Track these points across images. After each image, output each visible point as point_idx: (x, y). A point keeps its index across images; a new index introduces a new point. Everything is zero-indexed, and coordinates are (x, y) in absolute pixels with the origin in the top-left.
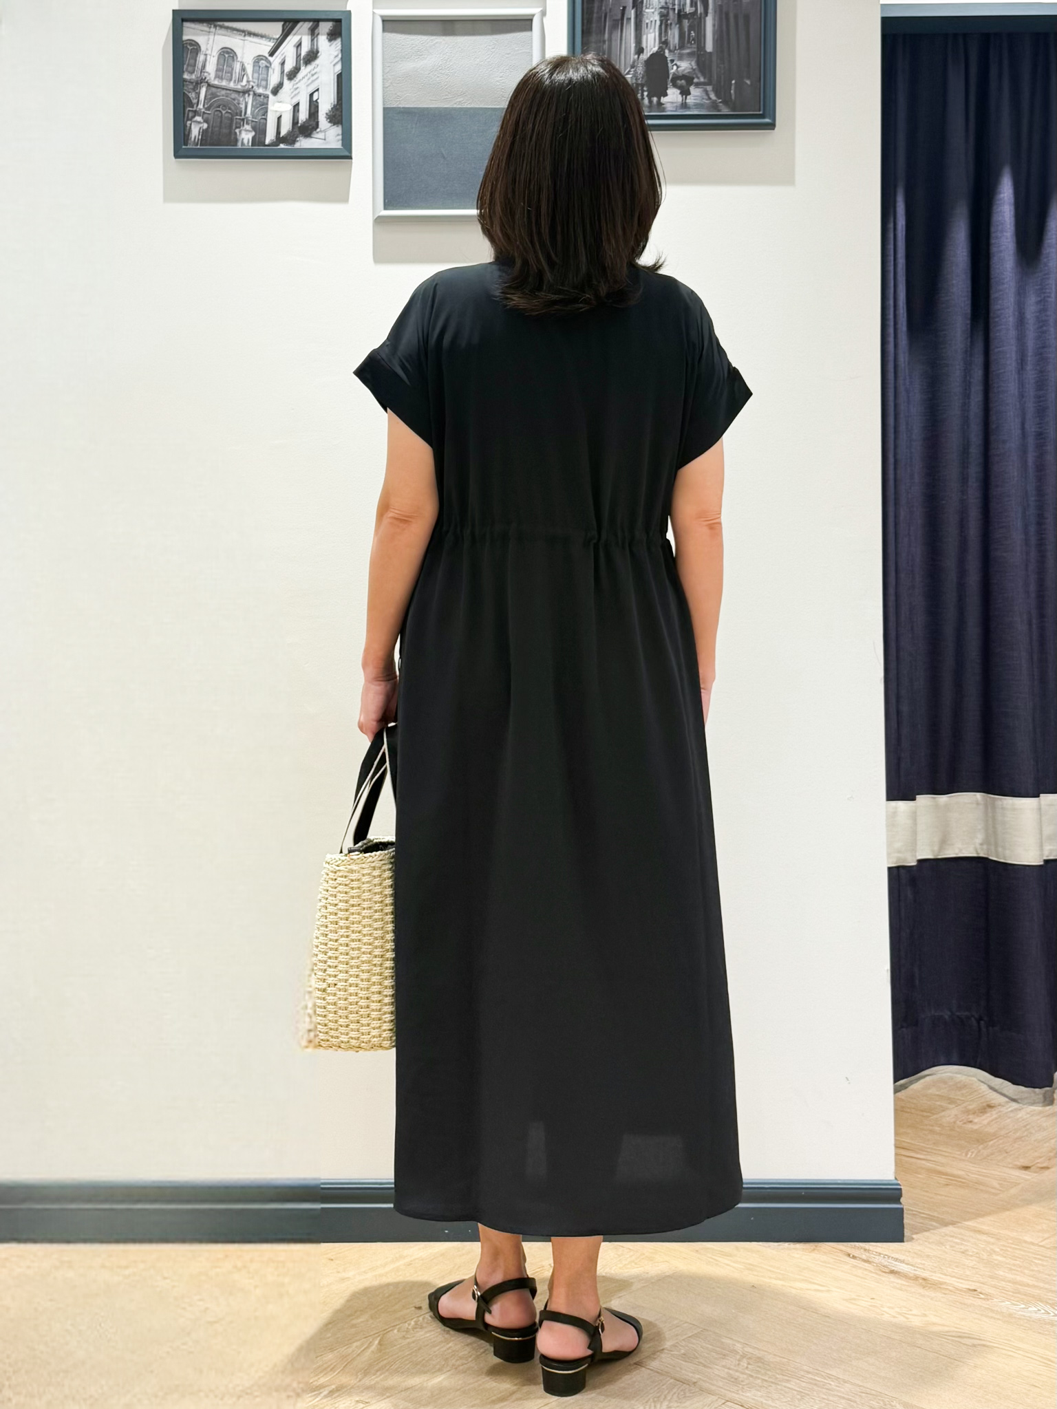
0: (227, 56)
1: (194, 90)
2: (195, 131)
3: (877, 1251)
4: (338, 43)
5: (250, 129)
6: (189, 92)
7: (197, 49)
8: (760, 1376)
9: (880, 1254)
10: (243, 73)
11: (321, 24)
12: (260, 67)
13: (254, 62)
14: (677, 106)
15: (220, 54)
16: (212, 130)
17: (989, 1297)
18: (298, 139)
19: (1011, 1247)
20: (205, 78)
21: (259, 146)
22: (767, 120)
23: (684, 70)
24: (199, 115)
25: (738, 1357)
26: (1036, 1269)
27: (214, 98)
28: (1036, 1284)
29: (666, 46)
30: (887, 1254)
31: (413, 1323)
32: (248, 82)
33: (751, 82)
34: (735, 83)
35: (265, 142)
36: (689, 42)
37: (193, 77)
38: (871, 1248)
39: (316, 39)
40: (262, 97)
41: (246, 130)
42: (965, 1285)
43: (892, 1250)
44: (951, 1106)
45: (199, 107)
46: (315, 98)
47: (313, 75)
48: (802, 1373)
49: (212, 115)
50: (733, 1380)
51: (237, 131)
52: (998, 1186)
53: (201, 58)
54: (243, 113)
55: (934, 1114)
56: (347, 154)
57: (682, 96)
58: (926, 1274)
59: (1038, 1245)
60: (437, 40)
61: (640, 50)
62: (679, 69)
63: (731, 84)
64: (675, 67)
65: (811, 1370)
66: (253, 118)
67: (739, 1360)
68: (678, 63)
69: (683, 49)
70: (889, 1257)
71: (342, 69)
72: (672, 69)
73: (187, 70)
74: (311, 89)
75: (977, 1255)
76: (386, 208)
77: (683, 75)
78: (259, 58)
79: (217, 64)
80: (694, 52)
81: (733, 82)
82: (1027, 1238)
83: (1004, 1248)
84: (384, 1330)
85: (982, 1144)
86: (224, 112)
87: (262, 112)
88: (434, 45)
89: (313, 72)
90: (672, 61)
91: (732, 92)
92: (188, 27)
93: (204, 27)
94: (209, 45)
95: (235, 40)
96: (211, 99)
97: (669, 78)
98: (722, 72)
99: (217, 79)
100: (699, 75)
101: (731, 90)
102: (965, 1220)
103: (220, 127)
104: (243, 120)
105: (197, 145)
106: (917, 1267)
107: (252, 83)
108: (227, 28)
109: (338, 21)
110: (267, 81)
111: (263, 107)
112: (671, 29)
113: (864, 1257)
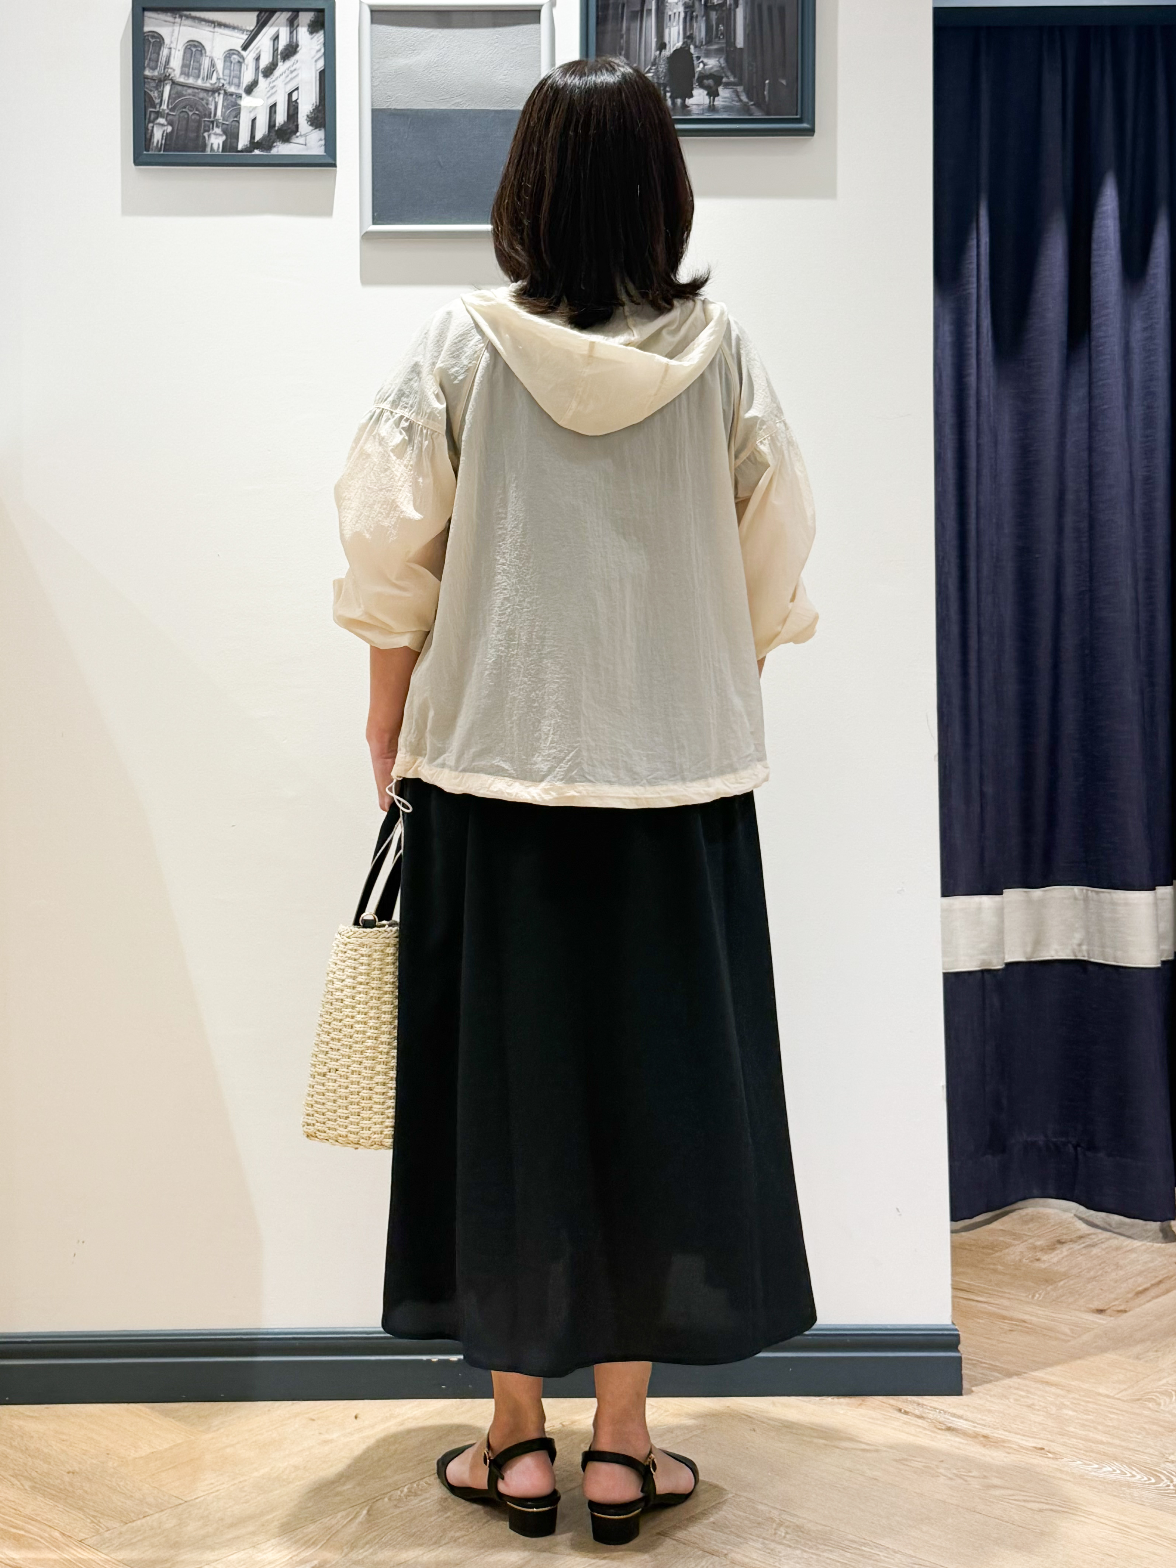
0: (194, 50)
1: (157, 87)
2: (158, 135)
3: (932, 1405)
4: (320, 37)
5: (221, 133)
6: (151, 91)
7: (160, 42)
8: (799, 1546)
9: (935, 1409)
10: (212, 70)
11: (301, 14)
12: (231, 62)
13: (225, 57)
14: (703, 109)
15: (186, 48)
16: (177, 133)
17: (1058, 1456)
18: (275, 144)
19: (1084, 1401)
20: (169, 75)
21: (229, 152)
22: (805, 125)
23: (712, 68)
24: (162, 117)
25: (774, 1526)
26: (1111, 1424)
27: (180, 97)
28: (1110, 1440)
29: (692, 41)
30: (942, 1408)
31: (406, 1490)
32: (218, 79)
33: (787, 82)
34: (769, 83)
35: (237, 148)
36: (717, 36)
37: (156, 73)
38: (925, 1402)
39: (295, 32)
40: (234, 96)
41: (216, 134)
42: (1031, 1443)
43: (949, 1405)
44: (1016, 1242)
45: (162, 107)
46: (294, 98)
47: (292, 72)
48: (846, 1542)
49: (177, 117)
50: (769, 1551)
51: (206, 134)
52: (1068, 1331)
53: (164, 52)
54: (212, 115)
55: (997, 1251)
56: (331, 161)
57: (710, 98)
58: (986, 1431)
59: (1113, 1398)
60: (432, 34)
61: (662, 46)
62: (706, 67)
63: (764, 84)
64: (701, 65)
65: (857, 1539)
66: (223, 120)
67: (775, 1529)
68: (705, 60)
69: (711, 45)
70: (945, 1412)
71: (325, 65)
72: (698, 67)
73: (148, 65)
74: (289, 88)
75: (1045, 1410)
76: (375, 222)
77: (711, 74)
78: (230, 53)
79: (183, 59)
80: (723, 48)
81: (767, 82)
82: (1102, 1390)
83: (1074, 1401)
84: (374, 1498)
85: (1052, 1285)
86: (191, 113)
87: (234, 113)
88: (428, 39)
89: (292, 69)
90: (698, 58)
91: (766, 93)
92: (150, 18)
93: (168, 17)
94: (173, 38)
95: (204, 32)
96: (175, 99)
97: (694, 77)
98: (754, 70)
99: (183, 76)
100: (729, 74)
101: (764, 90)
102: (1033, 1370)
103: (187, 130)
104: (213, 122)
105: (160, 151)
106: (978, 1424)
107: (222, 81)
108: (194, 18)
109: (321, 11)
110: (239, 78)
111: (235, 110)
112: (696, 22)
113: (917, 1412)
